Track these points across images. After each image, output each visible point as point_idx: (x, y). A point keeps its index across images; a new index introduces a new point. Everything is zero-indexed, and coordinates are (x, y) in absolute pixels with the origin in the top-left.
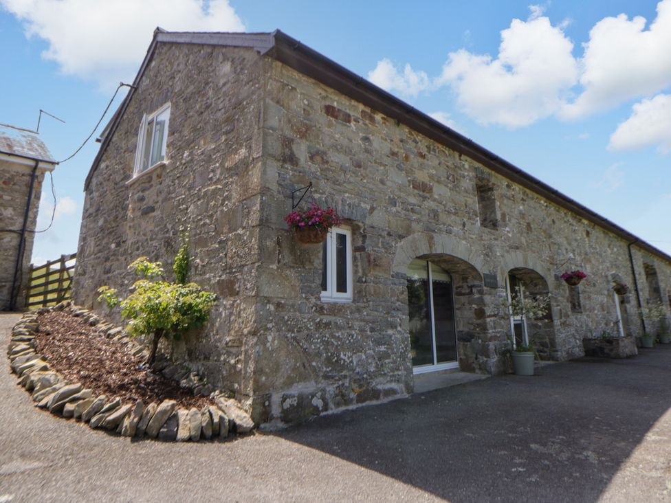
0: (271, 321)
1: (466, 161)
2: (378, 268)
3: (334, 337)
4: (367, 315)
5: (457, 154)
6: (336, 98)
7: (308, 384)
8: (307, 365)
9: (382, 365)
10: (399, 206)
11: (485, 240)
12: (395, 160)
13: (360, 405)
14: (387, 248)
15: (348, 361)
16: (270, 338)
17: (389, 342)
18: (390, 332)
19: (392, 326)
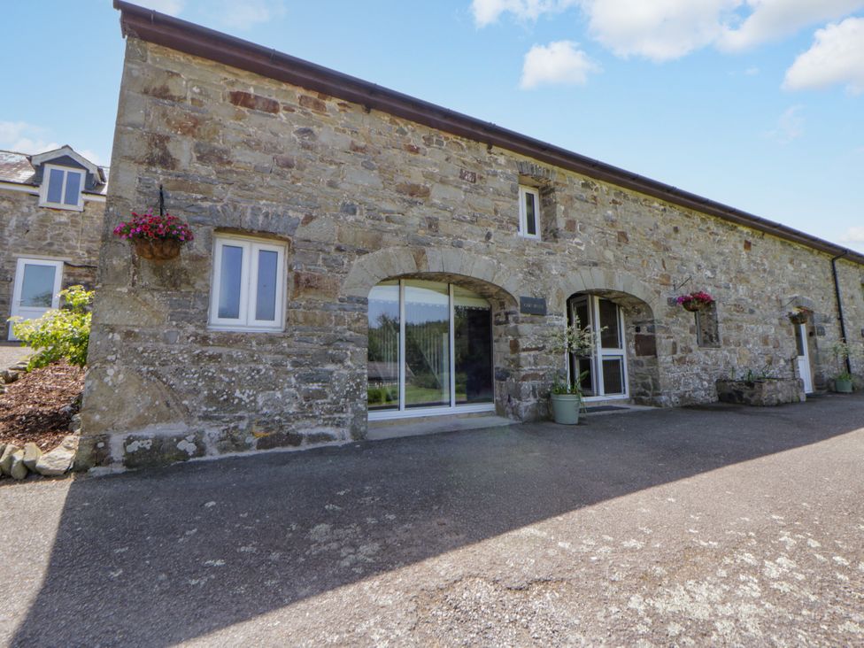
0: (115, 353)
1: (502, 154)
2: (313, 291)
3: (226, 372)
4: (289, 346)
5: (483, 147)
6: (254, 83)
7: (172, 425)
8: (172, 403)
9: (311, 406)
10: (361, 214)
11: (529, 255)
12: (360, 157)
13: (262, 451)
14: (333, 265)
15: (247, 401)
16: (111, 372)
17: (326, 379)
18: (330, 367)
19: (334, 360)
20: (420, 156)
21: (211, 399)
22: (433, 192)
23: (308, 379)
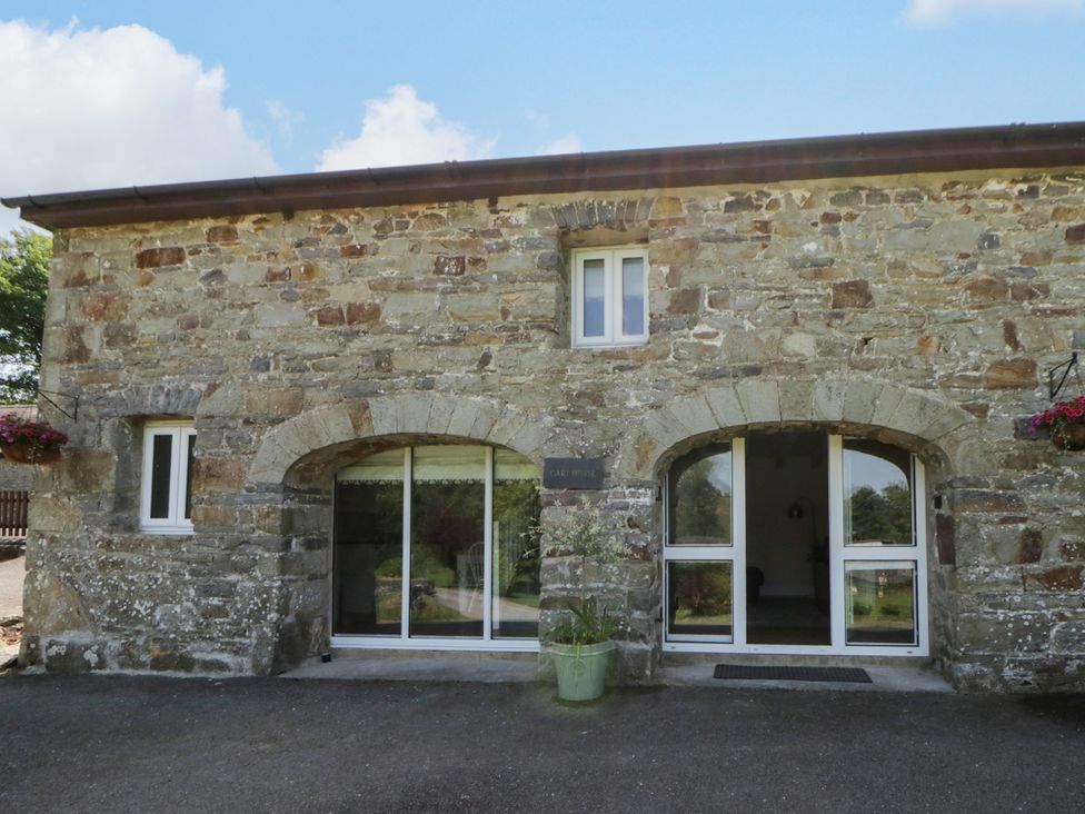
0: (43, 558)
1: (520, 205)
2: (214, 481)
3: (126, 580)
4: (188, 551)
6: (160, 233)
7: (81, 633)
8: (82, 611)
9: (208, 626)
10: (276, 368)
12: (279, 287)
13: (155, 673)
15: (144, 614)
16: (40, 577)
17: (229, 592)
18: (233, 577)
19: (237, 568)
20: (367, 259)
21: (113, 609)
22: (385, 310)
23: (206, 591)
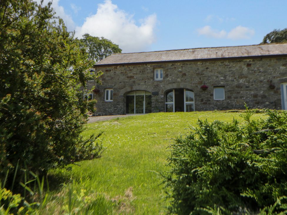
1: (149, 65)
5: (145, 65)
6: (108, 68)
7: (100, 113)
10: (122, 83)
12: (122, 74)
17: (117, 107)
18: (118, 106)
19: (118, 105)
20: (132, 71)
21: (104, 110)
22: (134, 76)
23: (115, 107)
